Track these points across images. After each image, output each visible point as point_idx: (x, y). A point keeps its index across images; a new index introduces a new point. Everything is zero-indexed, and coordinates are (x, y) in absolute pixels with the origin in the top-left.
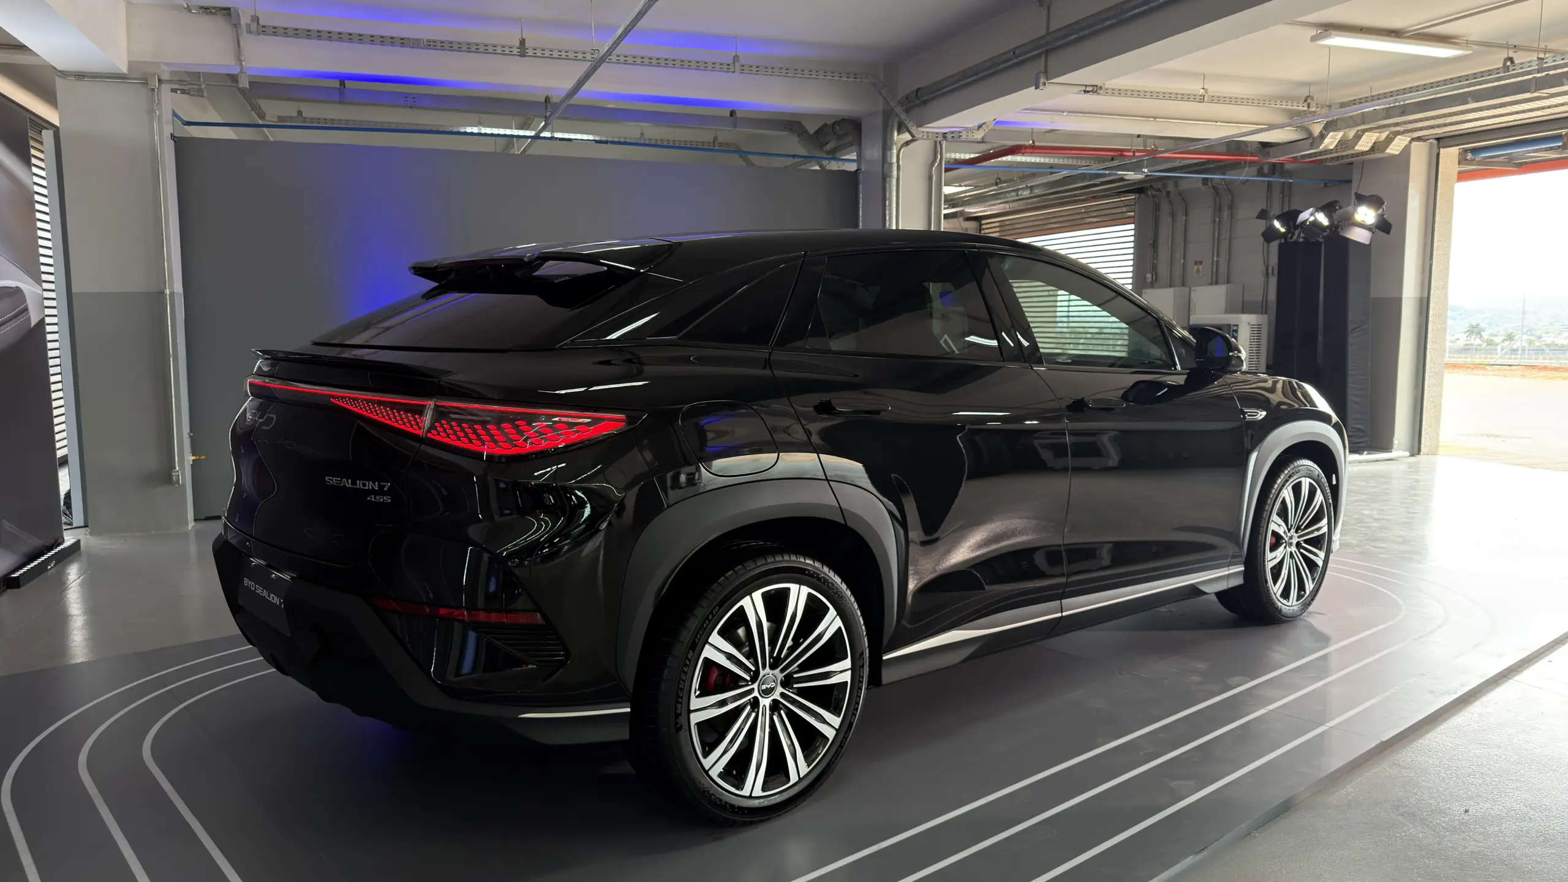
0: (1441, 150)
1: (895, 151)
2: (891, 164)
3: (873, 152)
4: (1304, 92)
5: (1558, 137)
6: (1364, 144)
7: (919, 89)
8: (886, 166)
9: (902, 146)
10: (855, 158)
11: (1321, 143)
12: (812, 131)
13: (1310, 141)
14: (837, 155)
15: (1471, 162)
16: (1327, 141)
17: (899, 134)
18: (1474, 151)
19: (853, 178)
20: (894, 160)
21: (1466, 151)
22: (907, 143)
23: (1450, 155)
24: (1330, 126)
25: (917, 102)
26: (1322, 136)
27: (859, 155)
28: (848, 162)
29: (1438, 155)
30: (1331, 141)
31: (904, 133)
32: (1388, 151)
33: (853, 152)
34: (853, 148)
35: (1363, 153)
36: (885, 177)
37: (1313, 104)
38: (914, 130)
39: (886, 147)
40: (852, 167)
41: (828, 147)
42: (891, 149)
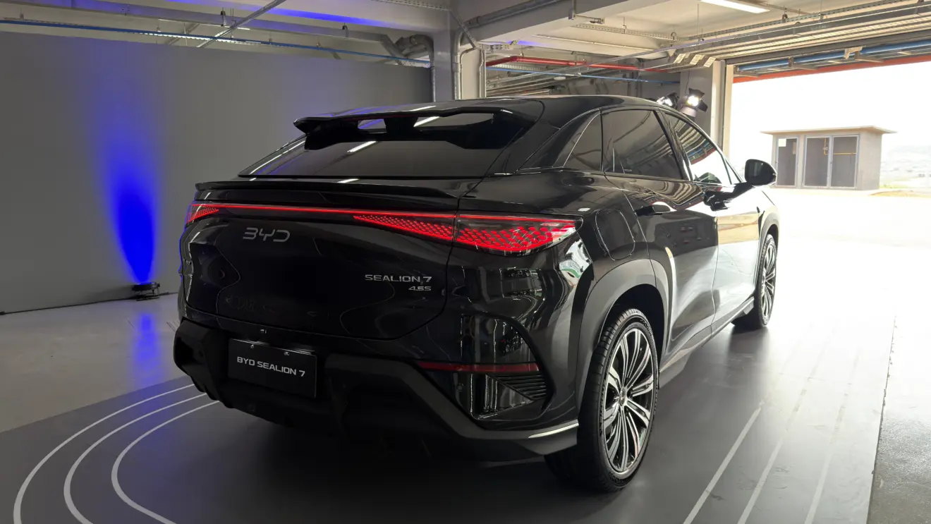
0: (728, 66)
1: (459, 56)
2: (457, 64)
3: (442, 55)
4: (671, 29)
5: (786, 60)
6: (694, 62)
7: (479, 17)
8: (454, 65)
9: (463, 53)
10: (429, 60)
11: (675, 59)
12: (394, 42)
13: (668, 58)
14: (411, 57)
15: (739, 73)
16: (678, 58)
17: (461, 45)
18: (741, 67)
19: (427, 73)
20: (459, 62)
21: (737, 66)
22: (467, 51)
23: (730, 67)
24: (678, 51)
25: (477, 25)
26: (675, 56)
27: (432, 57)
28: (423, 60)
29: (726, 68)
30: (679, 59)
31: (465, 44)
32: (705, 65)
33: (426, 55)
34: (427, 52)
35: (695, 66)
36: (453, 72)
37: (675, 38)
38: (475, 43)
39: (453, 52)
40: (427, 66)
41: (405, 52)
42: (456, 54)
